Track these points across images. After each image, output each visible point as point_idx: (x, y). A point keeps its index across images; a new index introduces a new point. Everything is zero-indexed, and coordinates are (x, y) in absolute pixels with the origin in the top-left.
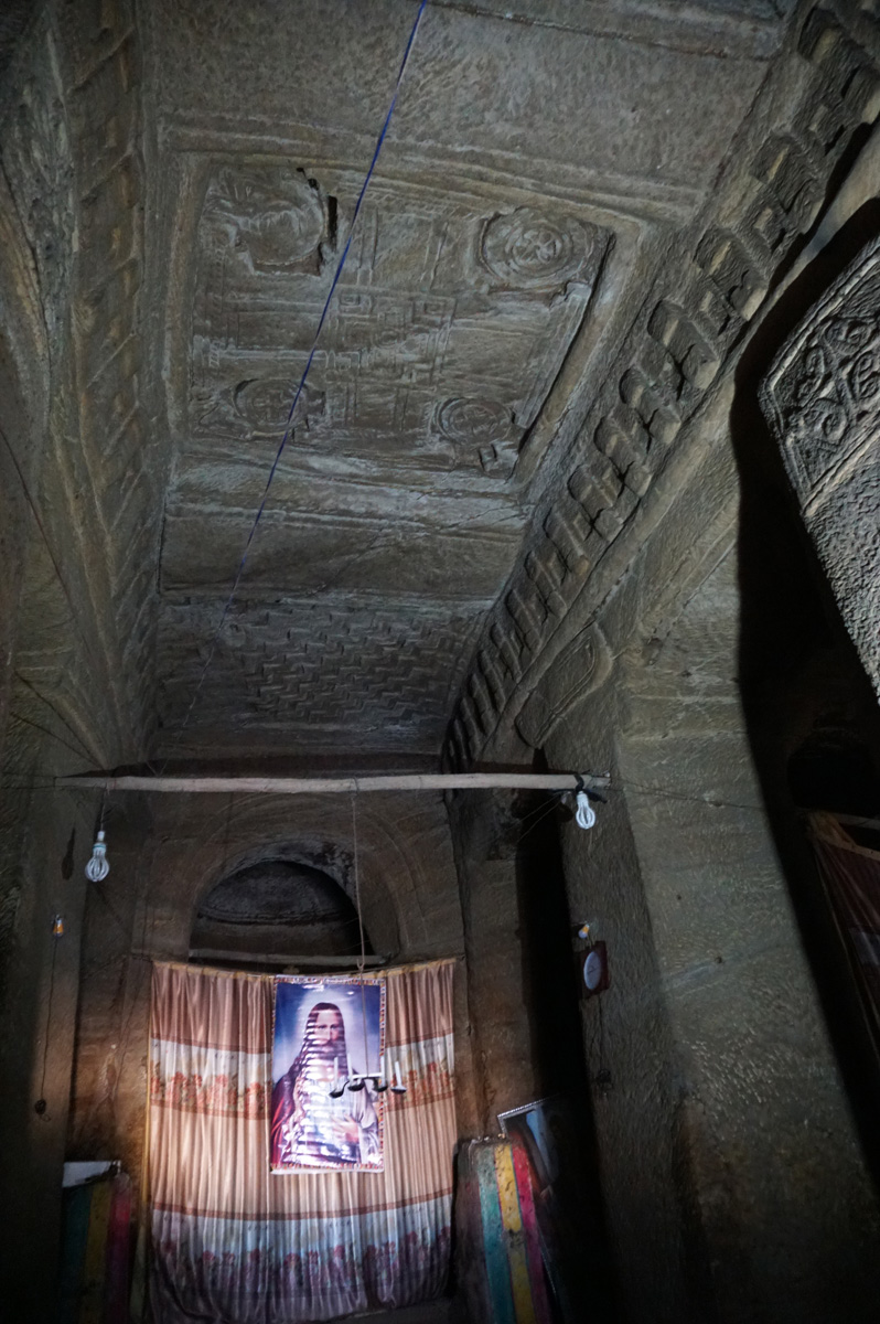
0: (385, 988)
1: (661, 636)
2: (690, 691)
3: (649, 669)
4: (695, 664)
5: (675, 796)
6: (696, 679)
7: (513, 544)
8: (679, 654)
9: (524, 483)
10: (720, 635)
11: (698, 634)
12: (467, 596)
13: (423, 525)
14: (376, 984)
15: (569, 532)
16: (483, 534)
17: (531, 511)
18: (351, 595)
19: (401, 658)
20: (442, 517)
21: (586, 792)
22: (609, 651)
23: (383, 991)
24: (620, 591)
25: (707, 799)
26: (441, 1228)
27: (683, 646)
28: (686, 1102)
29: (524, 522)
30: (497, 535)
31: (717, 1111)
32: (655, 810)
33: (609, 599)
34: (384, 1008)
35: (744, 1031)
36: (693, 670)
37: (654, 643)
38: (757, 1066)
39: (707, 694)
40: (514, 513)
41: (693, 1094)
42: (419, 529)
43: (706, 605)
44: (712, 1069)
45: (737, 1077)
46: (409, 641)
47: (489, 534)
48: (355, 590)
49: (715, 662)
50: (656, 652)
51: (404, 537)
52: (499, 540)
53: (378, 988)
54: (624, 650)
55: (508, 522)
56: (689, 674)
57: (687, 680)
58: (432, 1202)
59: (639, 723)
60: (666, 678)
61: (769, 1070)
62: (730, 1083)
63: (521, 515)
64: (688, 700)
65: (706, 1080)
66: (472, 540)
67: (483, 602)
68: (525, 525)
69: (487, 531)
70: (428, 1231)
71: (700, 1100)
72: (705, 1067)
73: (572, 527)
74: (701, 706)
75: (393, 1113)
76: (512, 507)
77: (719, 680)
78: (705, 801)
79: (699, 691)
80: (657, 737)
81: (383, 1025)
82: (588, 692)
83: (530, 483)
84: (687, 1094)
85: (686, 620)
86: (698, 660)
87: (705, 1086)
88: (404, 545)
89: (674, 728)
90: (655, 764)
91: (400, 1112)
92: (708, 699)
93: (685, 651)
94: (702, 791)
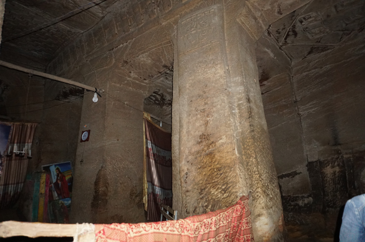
0: (13, 127)
1: (128, 61)
2: (130, 77)
3: (122, 68)
4: (133, 71)
5: (119, 100)
6: (132, 74)
7: (97, 20)
8: (131, 67)
9: (107, 5)
10: (142, 67)
11: (137, 64)
12: (77, 27)
13: (73, 3)
14: (10, 125)
15: (115, 26)
16: (90, 13)
17: (106, 14)
18: (40, 11)
19: (47, 34)
20: (80, 3)
21: (97, 93)
22: (114, 60)
23: (12, 128)
24: (123, 46)
25: (126, 103)
26: (16, 191)
27: (132, 66)
28: (102, 169)
29: (103, 15)
30: (93, 15)
31: (109, 172)
32: (113, 103)
33: (119, 47)
34: (11, 133)
35: (119, 156)
36: (132, 72)
37: (126, 62)
38: (120, 164)
39: (133, 79)
40: (101, 12)
41: (105, 168)
42: (71, 3)
43: (142, 59)
44: (110, 163)
45: (115, 166)
46: (52, 31)
47: (92, 14)
48: (42, 11)
49: (138, 72)
50: (125, 64)
51: (66, 3)
52: (93, 17)
53: (10, 127)
54: (118, 61)
55: (98, 13)
56: (131, 73)
57: (130, 74)
58: (15, 185)
59: (115, 80)
60: (125, 71)
61: (122, 165)
62: (113, 166)
63: (102, 13)
64: (128, 79)
65: (108, 165)
66: (86, 13)
67: (81, 30)
68: (103, 16)
69: (91, 13)
70: (12, 192)
71: (106, 169)
72: (109, 163)
73: (116, 24)
74: (131, 81)
75: (8, 161)
76: (101, 10)
77: (137, 76)
78: (125, 104)
79: (132, 77)
80: (118, 85)
81: (10, 137)
82: (105, 68)
83: (109, 6)
84: (103, 168)
85: (136, 60)
86: (134, 70)
87: (108, 166)
88: (65, 5)
89: (123, 84)
90: (116, 92)
91: (10, 161)
92: (133, 80)
93: (132, 67)
94: (126, 101)
